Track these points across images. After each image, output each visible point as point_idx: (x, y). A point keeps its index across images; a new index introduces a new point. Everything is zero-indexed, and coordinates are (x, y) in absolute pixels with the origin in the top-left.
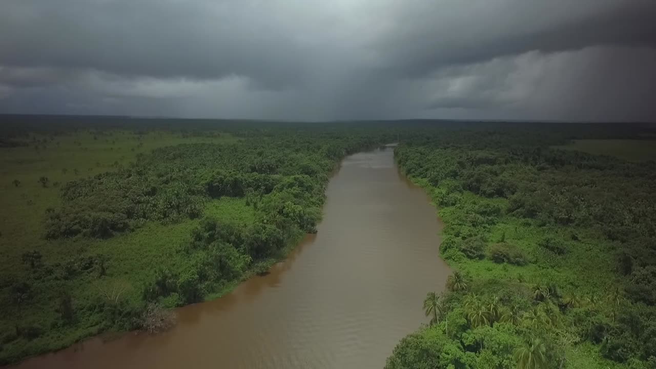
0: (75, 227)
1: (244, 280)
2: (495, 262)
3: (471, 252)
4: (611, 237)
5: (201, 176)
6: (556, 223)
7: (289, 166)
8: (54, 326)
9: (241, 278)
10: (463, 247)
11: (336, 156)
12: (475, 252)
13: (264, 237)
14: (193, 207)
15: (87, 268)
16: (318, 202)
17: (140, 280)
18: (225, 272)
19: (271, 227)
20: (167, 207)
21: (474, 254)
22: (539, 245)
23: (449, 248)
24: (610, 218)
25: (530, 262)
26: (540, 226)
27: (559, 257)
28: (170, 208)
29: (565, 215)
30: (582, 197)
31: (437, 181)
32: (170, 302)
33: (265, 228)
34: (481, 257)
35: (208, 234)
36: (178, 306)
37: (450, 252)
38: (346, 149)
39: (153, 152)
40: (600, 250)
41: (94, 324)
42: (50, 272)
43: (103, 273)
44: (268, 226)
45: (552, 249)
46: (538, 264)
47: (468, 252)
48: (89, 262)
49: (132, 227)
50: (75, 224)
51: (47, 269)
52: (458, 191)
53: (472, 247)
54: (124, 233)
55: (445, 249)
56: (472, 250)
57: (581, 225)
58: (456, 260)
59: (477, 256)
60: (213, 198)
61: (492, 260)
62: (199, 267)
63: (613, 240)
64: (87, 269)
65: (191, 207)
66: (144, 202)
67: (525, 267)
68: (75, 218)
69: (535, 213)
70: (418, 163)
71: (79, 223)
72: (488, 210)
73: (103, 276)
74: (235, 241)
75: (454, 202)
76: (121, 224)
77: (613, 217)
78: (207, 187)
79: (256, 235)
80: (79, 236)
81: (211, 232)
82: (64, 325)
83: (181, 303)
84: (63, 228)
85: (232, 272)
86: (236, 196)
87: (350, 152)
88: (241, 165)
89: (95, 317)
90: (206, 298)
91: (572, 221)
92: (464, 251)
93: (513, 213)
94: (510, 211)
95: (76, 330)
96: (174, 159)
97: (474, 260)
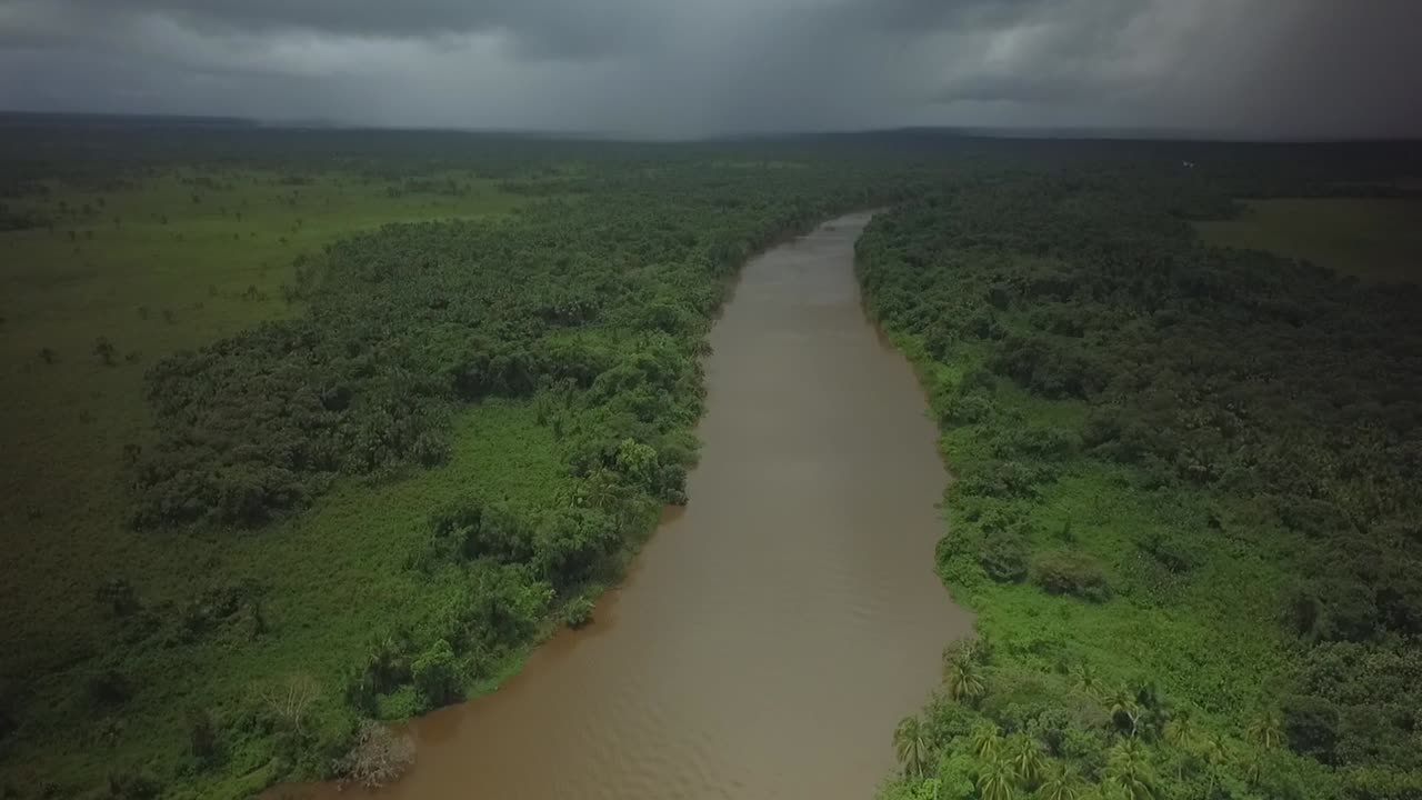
0: (192, 503)
1: (542, 643)
2: (1047, 590)
3: (998, 567)
4: (1288, 521)
5: (441, 351)
6: (1181, 478)
7: (627, 303)
8: (181, 771)
9: (537, 638)
10: (983, 555)
11: (728, 262)
12: (1007, 568)
13: (577, 543)
14: (428, 440)
15: (227, 613)
16: (688, 412)
17: (335, 645)
18: (504, 628)
19: (593, 516)
20: (374, 444)
21: (1005, 572)
22: (1140, 545)
23: (956, 553)
24: (1292, 476)
25: (1117, 592)
26: (1147, 488)
27: (1176, 579)
28: (381, 444)
29: (1201, 464)
30: (1244, 407)
31: (943, 348)
32: (399, 707)
33: (580, 519)
34: (1018, 579)
35: (464, 532)
36: (415, 713)
37: (958, 563)
38: (749, 239)
39: (328, 250)
40: (1262, 557)
41: (257, 765)
42: (154, 625)
43: (261, 629)
44: (587, 514)
45: (1164, 559)
46: (1132, 598)
47: (994, 568)
48: (229, 599)
49: (306, 498)
50: (188, 497)
51: (147, 617)
52: (985, 385)
53: (1001, 557)
54: (290, 512)
55: (948, 556)
56: (1002, 564)
57: (1233, 488)
58: (966, 584)
59: (1011, 578)
60: (468, 401)
61: (1040, 585)
62: (451, 624)
63: (1292, 528)
64: (227, 616)
65: (424, 441)
66: (325, 426)
67: (1105, 605)
68: (189, 483)
69: (1139, 454)
70: (905, 293)
71: (198, 491)
72: (1044, 443)
73: (260, 636)
74: (519, 547)
75: (974, 417)
76: (284, 493)
77: (1298, 474)
78: (454, 378)
79: (564, 541)
80: (201, 521)
81: (471, 527)
82: (200, 770)
83: (419, 708)
84: (167, 504)
85: (517, 625)
86: (515, 396)
87: (758, 247)
88: (523, 303)
89: (256, 749)
90: (470, 693)
91: (1214, 479)
92: (985, 563)
93: (1095, 450)
94: (1090, 443)
95: (224, 779)
96: (378, 279)
97: (1004, 585)
